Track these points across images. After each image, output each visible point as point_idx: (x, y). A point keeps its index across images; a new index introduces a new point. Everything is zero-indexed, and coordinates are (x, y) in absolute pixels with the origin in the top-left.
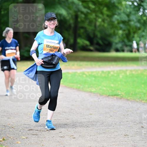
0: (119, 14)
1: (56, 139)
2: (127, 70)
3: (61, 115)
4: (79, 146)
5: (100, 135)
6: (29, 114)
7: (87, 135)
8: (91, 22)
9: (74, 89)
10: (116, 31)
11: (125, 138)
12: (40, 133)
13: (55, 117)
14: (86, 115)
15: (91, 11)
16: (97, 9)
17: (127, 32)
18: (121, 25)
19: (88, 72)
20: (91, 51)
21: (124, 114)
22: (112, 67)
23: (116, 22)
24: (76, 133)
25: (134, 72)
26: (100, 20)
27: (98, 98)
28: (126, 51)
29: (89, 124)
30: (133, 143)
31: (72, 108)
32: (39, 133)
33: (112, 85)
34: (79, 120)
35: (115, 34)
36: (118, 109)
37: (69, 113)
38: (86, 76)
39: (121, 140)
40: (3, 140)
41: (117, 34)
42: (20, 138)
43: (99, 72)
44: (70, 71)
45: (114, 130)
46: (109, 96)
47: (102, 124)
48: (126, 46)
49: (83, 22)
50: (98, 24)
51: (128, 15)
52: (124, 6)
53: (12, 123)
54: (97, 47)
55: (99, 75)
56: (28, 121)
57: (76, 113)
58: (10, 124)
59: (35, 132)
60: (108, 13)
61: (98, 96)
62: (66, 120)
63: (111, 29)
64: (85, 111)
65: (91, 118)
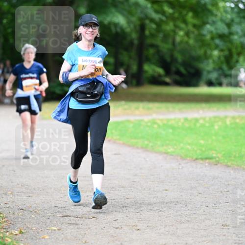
0: (214, 23)
1: (107, 232)
2: (226, 117)
3: (116, 192)
4: (147, 243)
5: (182, 224)
6: (64, 189)
7: (161, 225)
8: (166, 37)
9: (138, 148)
10: (209, 52)
11: (224, 230)
12: (82, 222)
14: (158, 192)
15: (167, 17)
16: (176, 15)
17: (226, 53)
18: (217, 41)
19: (161, 120)
20: (166, 84)
21: (221, 189)
22: (201, 112)
23: (208, 37)
24: (141, 222)
25: (238, 121)
26: (181, 33)
27: (178, 163)
28: (225, 84)
29: (163, 206)
30: (237, 238)
31: (135, 180)
32: (80, 222)
33: (202, 142)
34: (147, 200)
35: (207, 57)
36: (212, 181)
37: (129, 189)
38: (159, 126)
39: (216, 232)
40: (20, 233)
41: (211, 56)
42: (49, 230)
43: (180, 119)
44: (132, 118)
45: (205, 216)
46: (196, 159)
47: (185, 206)
48: (226, 76)
49: (153, 36)
50: (178, 39)
51: (229, 25)
52: (222, 10)
53: (35, 205)
54: (177, 78)
55: (180, 124)
56: (61, 201)
57: (141, 187)
58: (31, 207)
59: (73, 220)
60: (195, 21)
61: (177, 159)
62: (124, 199)
63: (200, 47)
64: (156, 185)
65: (166, 196)
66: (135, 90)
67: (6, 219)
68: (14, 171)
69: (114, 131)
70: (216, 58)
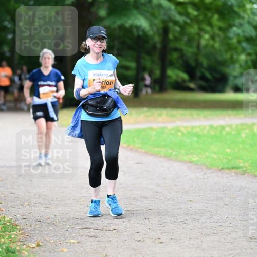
0: (241, 25)
1: (129, 245)
2: (254, 124)
3: (138, 203)
5: (207, 237)
6: (84, 200)
7: (185, 238)
8: (190, 41)
9: (161, 157)
10: (235, 56)
11: (251, 243)
12: (102, 235)
13: (128, 206)
14: (182, 203)
15: (191, 19)
16: (201, 18)
17: (254, 57)
19: (186, 128)
20: (190, 90)
22: (227, 119)
23: (235, 41)
24: (165, 234)
26: (207, 36)
27: (203, 173)
29: (187, 218)
31: (158, 191)
32: (100, 234)
33: (228, 150)
34: (170, 212)
35: (233, 61)
36: (239, 191)
37: (152, 199)
38: (183, 134)
39: (243, 246)
40: (37, 246)
41: (237, 61)
42: (68, 242)
43: (205, 127)
44: (154, 126)
45: (231, 228)
46: (222, 169)
47: (211, 218)
49: (176, 39)
50: (203, 42)
52: (249, 12)
53: (53, 217)
54: (202, 83)
55: (205, 132)
57: (165, 198)
58: (49, 219)
59: (93, 232)
60: (222, 24)
61: (202, 169)
62: (147, 211)
63: (226, 51)
64: (180, 196)
65: (191, 207)
66: (158, 96)
67: (23, 231)
68: (32, 181)
69: (135, 139)
70: (242, 63)
